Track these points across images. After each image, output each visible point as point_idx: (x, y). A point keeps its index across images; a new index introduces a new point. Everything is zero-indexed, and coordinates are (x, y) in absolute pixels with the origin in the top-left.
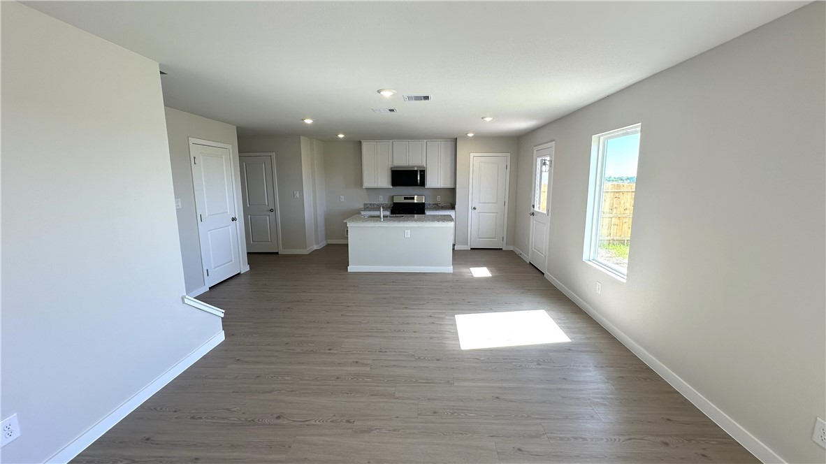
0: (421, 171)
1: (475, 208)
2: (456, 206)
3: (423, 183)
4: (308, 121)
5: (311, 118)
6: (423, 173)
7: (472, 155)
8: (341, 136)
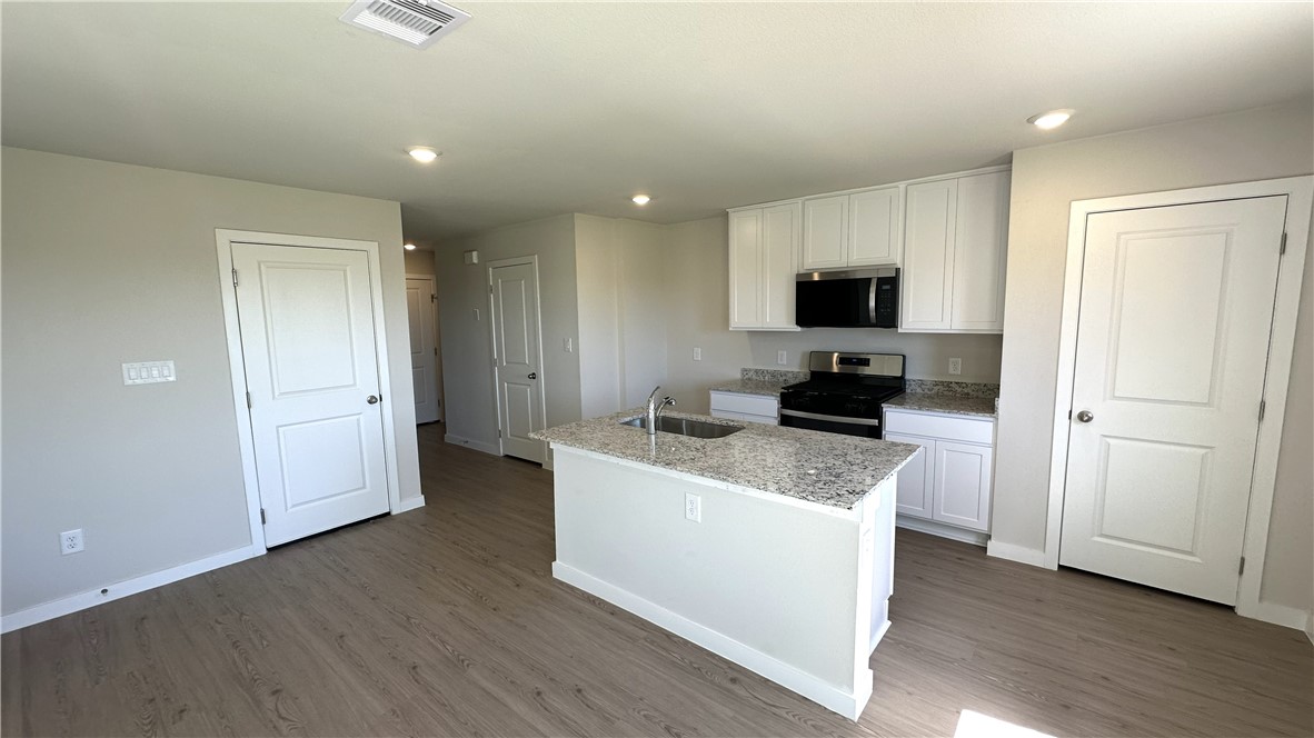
0: (881, 281)
1: (1084, 418)
2: (1001, 403)
3: (888, 316)
4: (423, 156)
5: (431, 145)
6: (890, 286)
7: (1079, 209)
8: (641, 200)
